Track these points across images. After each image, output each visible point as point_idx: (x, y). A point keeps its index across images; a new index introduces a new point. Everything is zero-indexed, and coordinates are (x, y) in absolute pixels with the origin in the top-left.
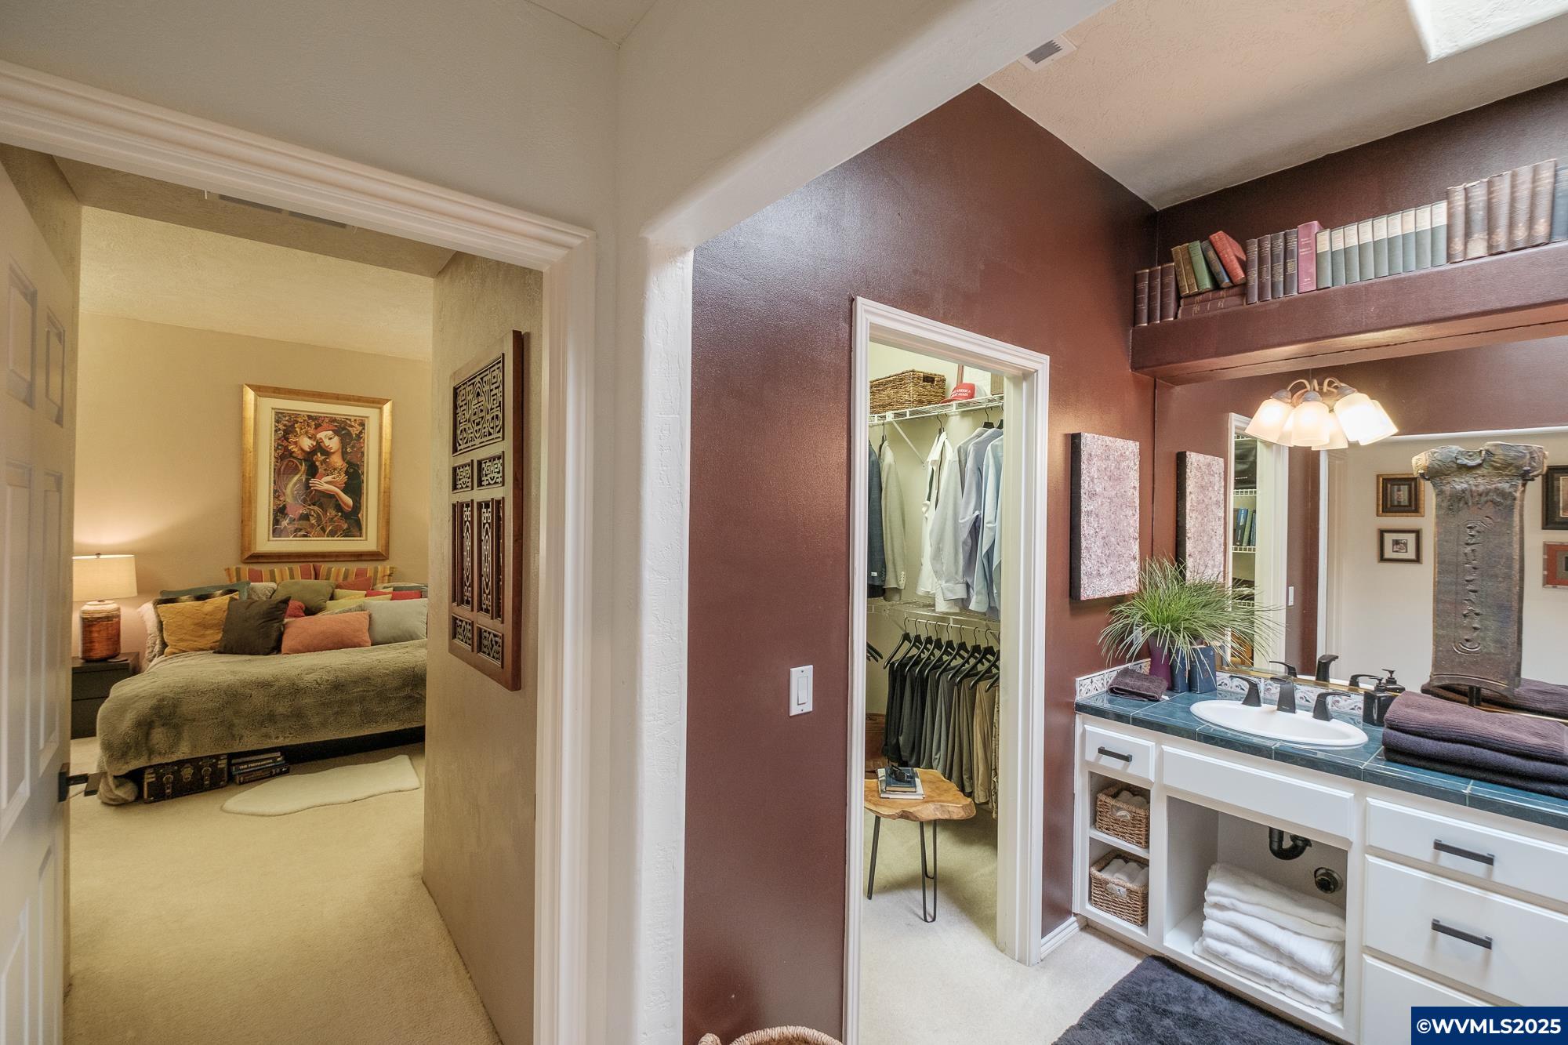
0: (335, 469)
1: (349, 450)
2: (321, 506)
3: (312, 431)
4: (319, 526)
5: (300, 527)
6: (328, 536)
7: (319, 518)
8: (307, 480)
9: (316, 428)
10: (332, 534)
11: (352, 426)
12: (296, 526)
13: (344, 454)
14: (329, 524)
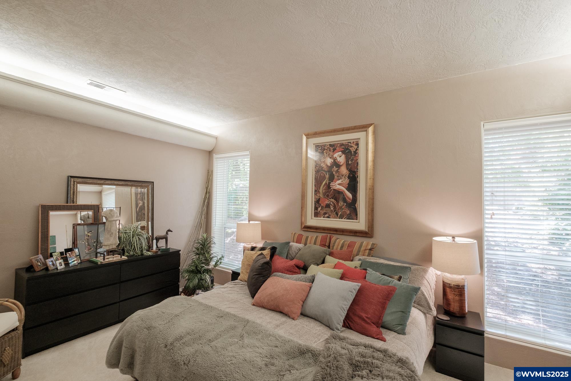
0: (342, 176)
1: (350, 162)
2: (336, 199)
3: (331, 153)
4: (335, 211)
5: (326, 212)
6: (339, 218)
7: (335, 207)
8: (329, 183)
9: (333, 152)
10: (341, 217)
11: (352, 147)
12: (324, 211)
13: (347, 165)
14: (339, 210)
